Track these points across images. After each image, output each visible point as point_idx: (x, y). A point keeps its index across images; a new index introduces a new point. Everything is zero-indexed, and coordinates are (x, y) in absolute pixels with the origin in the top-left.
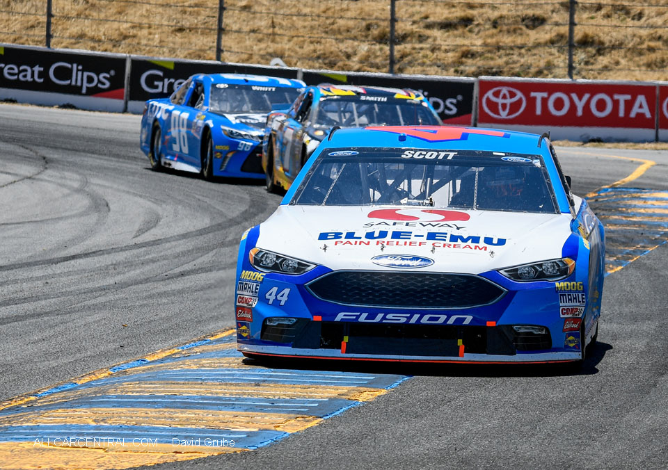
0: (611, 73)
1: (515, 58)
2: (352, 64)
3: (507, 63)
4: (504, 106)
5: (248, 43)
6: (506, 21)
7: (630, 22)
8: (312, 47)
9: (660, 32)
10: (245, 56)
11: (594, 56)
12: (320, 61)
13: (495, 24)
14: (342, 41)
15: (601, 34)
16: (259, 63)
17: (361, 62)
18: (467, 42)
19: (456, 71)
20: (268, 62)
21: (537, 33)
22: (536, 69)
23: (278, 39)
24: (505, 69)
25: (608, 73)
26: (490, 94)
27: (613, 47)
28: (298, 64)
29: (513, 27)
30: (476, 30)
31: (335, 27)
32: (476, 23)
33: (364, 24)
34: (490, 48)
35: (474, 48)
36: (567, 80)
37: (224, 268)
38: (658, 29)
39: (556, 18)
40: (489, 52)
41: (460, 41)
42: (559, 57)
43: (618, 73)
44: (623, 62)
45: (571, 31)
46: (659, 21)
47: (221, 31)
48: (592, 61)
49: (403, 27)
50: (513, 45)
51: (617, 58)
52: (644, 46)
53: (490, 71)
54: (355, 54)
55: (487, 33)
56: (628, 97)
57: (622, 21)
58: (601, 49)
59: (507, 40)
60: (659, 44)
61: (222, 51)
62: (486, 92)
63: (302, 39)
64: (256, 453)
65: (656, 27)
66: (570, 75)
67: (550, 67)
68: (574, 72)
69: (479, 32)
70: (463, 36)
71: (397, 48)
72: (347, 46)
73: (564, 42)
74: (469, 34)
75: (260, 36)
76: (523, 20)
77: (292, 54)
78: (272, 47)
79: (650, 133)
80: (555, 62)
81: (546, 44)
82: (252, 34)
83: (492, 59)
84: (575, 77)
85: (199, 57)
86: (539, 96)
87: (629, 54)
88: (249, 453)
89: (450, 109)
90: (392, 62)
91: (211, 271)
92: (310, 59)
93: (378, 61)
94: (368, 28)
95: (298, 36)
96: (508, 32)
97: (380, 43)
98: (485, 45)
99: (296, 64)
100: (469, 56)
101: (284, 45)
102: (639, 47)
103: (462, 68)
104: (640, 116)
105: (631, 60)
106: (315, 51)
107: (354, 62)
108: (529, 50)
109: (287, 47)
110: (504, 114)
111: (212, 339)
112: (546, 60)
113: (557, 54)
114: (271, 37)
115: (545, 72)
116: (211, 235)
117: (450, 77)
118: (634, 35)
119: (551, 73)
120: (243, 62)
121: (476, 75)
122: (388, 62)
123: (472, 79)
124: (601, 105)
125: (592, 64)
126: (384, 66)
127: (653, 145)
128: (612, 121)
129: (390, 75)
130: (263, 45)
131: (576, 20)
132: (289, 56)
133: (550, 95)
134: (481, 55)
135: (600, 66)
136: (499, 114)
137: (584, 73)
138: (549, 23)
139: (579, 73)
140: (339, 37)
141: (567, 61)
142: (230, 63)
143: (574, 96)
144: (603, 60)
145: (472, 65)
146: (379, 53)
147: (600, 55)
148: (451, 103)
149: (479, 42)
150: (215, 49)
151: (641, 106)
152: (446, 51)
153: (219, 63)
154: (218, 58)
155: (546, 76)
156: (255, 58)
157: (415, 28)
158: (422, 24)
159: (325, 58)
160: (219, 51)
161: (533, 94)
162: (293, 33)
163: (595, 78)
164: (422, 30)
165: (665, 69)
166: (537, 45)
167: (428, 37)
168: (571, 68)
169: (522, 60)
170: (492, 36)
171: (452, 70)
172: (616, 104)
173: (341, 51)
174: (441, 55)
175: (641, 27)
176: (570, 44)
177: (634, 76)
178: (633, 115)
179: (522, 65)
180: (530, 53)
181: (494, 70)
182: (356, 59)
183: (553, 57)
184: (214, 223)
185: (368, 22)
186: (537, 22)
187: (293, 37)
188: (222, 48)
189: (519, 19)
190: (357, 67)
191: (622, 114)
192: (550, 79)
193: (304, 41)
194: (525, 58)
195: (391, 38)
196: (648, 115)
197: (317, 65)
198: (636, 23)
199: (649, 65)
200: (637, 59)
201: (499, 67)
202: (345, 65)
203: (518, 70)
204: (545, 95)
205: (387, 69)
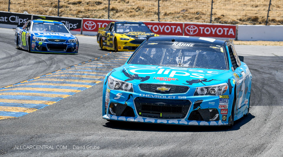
0: (120, 18)
1: (93, 13)
2: (47, 14)
3: (91, 14)
4: (90, 26)
5: (17, 7)
6: (91, 3)
7: (125, 4)
8: (36, 9)
9: (134, 7)
10: (16, 11)
12: (38, 12)
13: (88, 4)
14: (44, 7)
15: (117, 7)
16: (20, 13)
17: (50, 13)
18: (80, 8)
19: (77, 16)
20: (23, 12)
21: (99, 6)
22: (99, 16)
23: (26, 6)
24: (91, 16)
25: (119, 18)
26: (86, 23)
27: (120, 11)
28: (32, 13)
29: (93, 4)
30: (82, 5)
31: (42, 3)
32: (82, 3)
33: (51, 2)
34: (86, 10)
35: (82, 10)
36: (108, 20)
37: (9, 68)
38: (133, 6)
39: (105, 2)
40: (86, 11)
41: (78, 8)
42: (106, 13)
43: (122, 18)
44: (123, 15)
45: (109, 6)
46: (133, 4)
47: (10, 3)
48: (115, 14)
49: (62, 4)
50: (93, 9)
51: (121, 14)
52: (129, 11)
54: (48, 11)
55: (85, 6)
57: (123, 4)
58: (117, 11)
59: (91, 8)
60: (133, 10)
61: (10, 9)
62: (85, 23)
63: (33, 6)
64: (18, 118)
65: (132, 6)
66: (109, 18)
67: (103, 16)
68: (110, 17)
69: (83, 5)
70: (79, 6)
71: (60, 9)
72: (46, 9)
73: (107, 9)
74: (80, 6)
75: (21, 5)
76: (96, 3)
77: (30, 10)
78: (24, 8)
80: (104, 14)
81: (102, 9)
82: (18, 5)
83: (87, 13)
84: (110, 19)
85: (3, 10)
86: (100, 24)
87: (125, 13)
88: (16, 118)
89: (75, 27)
90: (59, 13)
91: (6, 69)
92: (35, 12)
93: (55, 13)
94: (52, 3)
95: (32, 5)
96: (91, 6)
97: (55, 8)
98: (85, 9)
100: (80, 12)
101: (27, 8)
102: (128, 11)
103: (78, 16)
106: (36, 10)
107: (48, 13)
108: (97, 11)
109: (29, 8)
110: (90, 29)
111: (6, 87)
112: (102, 14)
114: (24, 5)
115: (102, 17)
116: (6, 59)
117: (75, 18)
118: (126, 8)
119: (103, 18)
120: (16, 12)
121: (82, 18)
122: (57, 13)
123: (81, 19)
125: (115, 15)
126: (56, 14)
129: (58, 17)
130: (21, 8)
131: (110, 3)
132: (29, 11)
133: (103, 24)
134: (84, 12)
135: (116, 16)
136: (88, 28)
137: (112, 18)
138: (103, 3)
139: (111, 18)
140: (43, 6)
141: (108, 15)
142: (12, 13)
144: (118, 14)
145: (81, 15)
146: (55, 11)
147: (117, 13)
148: (75, 25)
149: (83, 8)
150: (8, 9)
152: (74, 11)
153: (9, 12)
154: (9, 11)
155: (102, 18)
156: (19, 11)
157: (65, 4)
158: (67, 3)
159: (40, 12)
160: (9, 9)
161: (98, 23)
162: (30, 4)
163: (115, 19)
164: (67, 5)
165: (135, 17)
166: (99, 10)
167: (69, 7)
168: (109, 16)
169: (95, 14)
170: (87, 7)
171: (75, 16)
173: (44, 10)
174: (72, 12)
175: (128, 6)
176: (109, 10)
177: (126, 19)
181: (87, 16)
182: (48, 12)
184: (7, 56)
185: (52, 2)
186: (99, 3)
187: (30, 5)
189: (94, 3)
190: (48, 14)
192: (103, 19)
193: (33, 7)
194: (96, 13)
195: (58, 7)
197: (37, 14)
198: (127, 4)
199: (131, 16)
200: (127, 14)
201: (89, 16)
202: (45, 14)
203: (94, 16)
204: (101, 24)
205: (57, 15)
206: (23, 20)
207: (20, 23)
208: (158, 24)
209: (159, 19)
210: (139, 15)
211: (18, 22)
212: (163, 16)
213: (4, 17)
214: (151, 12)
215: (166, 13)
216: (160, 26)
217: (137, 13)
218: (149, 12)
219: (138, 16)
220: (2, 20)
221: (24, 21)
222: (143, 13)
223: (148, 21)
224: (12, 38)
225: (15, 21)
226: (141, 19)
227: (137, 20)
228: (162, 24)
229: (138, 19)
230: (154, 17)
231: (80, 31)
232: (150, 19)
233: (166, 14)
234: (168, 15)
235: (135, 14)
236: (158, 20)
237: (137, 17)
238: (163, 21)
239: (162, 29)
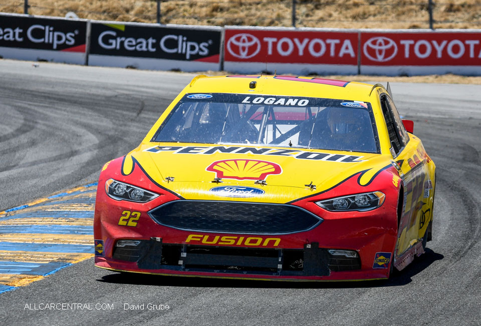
0: (326, 23)
1: (253, 11)
2: (131, 17)
3: (247, 16)
4: (244, 49)
8: (99, 4)
10: (48, 11)
11: (312, 10)
12: (106, 14)
16: (59, 16)
17: (136, 15)
19: (209, 22)
20: (65, 14)
22: (269, 20)
24: (246, 20)
25: (321, 22)
26: (233, 39)
27: (327, 4)
28: (89, 16)
34: (234, 4)
35: (221, 5)
36: (292, 29)
40: (234, 7)
42: (287, 11)
43: (332, 23)
44: (335, 14)
48: (311, 13)
51: (330, 12)
52: (351, 2)
53: (235, 22)
54: (132, 8)
56: (337, 41)
58: (318, 5)
61: (29, 7)
62: (230, 38)
66: (294, 25)
67: (280, 18)
68: (297, 22)
71: (163, 4)
72: (126, 3)
77: (84, 9)
78: (69, 4)
79: (353, 68)
80: (284, 15)
83: (236, 12)
84: (297, 26)
85: (12, 11)
86: (270, 41)
87: (339, 9)
89: (203, 51)
90: (159, 16)
92: (99, 13)
93: (150, 14)
97: (151, 1)
98: (231, 1)
99: (87, 16)
100: (219, 10)
102: (346, 3)
103: (213, 19)
104: (347, 56)
105: (341, 12)
106: (101, 7)
107: (132, 15)
108: (264, 6)
109: (80, 3)
110: (244, 55)
112: (277, 13)
113: (286, 9)
115: (276, 22)
117: (205, 26)
119: (281, 23)
120: (47, 15)
121: (222, 25)
122: (156, 15)
123: (219, 28)
124: (317, 48)
125: (311, 16)
126: (154, 19)
127: (355, 78)
128: (326, 59)
129: (158, 25)
130: (61, 2)
132: (82, 11)
133: (279, 39)
134: (228, 10)
135: (315, 18)
136: (240, 54)
137: (305, 23)
139: (301, 23)
141: (291, 15)
142: (36, 16)
143: (296, 40)
144: (320, 13)
145: (221, 17)
146: (150, 9)
147: (317, 9)
148: (204, 46)
150: (23, 5)
151: (347, 48)
152: (202, 7)
153: (26, 15)
154: (26, 12)
155: (277, 25)
156: (56, 12)
159: (110, 12)
160: (27, 7)
161: (266, 39)
163: (313, 27)
165: (367, 20)
168: (294, 19)
169: (259, 13)
171: (206, 21)
172: (328, 46)
173: (122, 6)
174: (197, 10)
176: (293, 1)
177: (343, 25)
178: (341, 54)
179: (259, 17)
180: (265, 8)
181: (238, 21)
182: (132, 13)
183: (283, 10)
188: (29, 4)
190: (133, 19)
191: (332, 54)
192: (279, 28)
194: (261, 11)
196: (353, 55)
199: (354, 17)
200: (344, 12)
201: (241, 18)
202: (124, 17)
203: (255, 21)
204: (275, 40)
205: (155, 21)
206: (66, 34)
207: (58, 45)
208: (429, 37)
209: (431, 21)
210: (379, 13)
211: (51, 41)
212: (444, 14)
213: (14, 29)
214: (412, 3)
215: (452, 5)
216: (435, 43)
217: (372, 8)
218: (405, 4)
219: (375, 15)
220: (8, 37)
221: (67, 39)
222: (389, 7)
223: (403, 28)
224: (20, 87)
225: (42, 40)
226: (384, 24)
227: (373, 27)
228: (440, 37)
229: (374, 24)
230: (420, 18)
231: (216, 61)
232: (408, 24)
233: (451, 9)
234: (458, 10)
235: (366, 10)
236: (428, 26)
237: (372, 18)
238: (443, 29)
239: (439, 49)
